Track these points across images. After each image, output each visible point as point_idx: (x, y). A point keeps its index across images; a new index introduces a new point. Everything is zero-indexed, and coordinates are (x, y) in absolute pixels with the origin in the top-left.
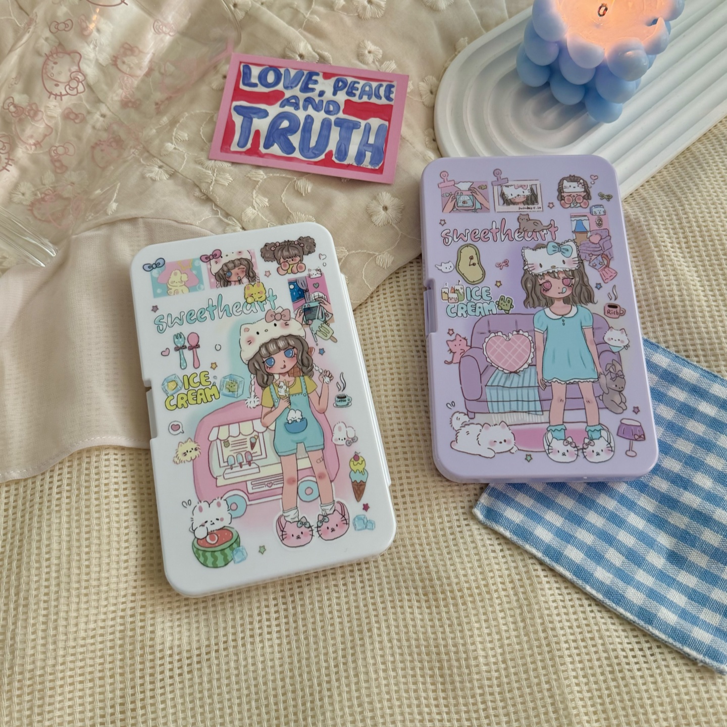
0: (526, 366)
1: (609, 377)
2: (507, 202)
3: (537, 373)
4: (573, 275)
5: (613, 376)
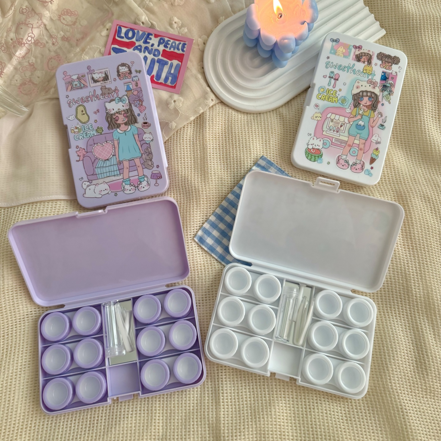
0: (112, 156)
1: (146, 154)
2: (95, 81)
3: (116, 158)
4: (128, 112)
5: (148, 154)
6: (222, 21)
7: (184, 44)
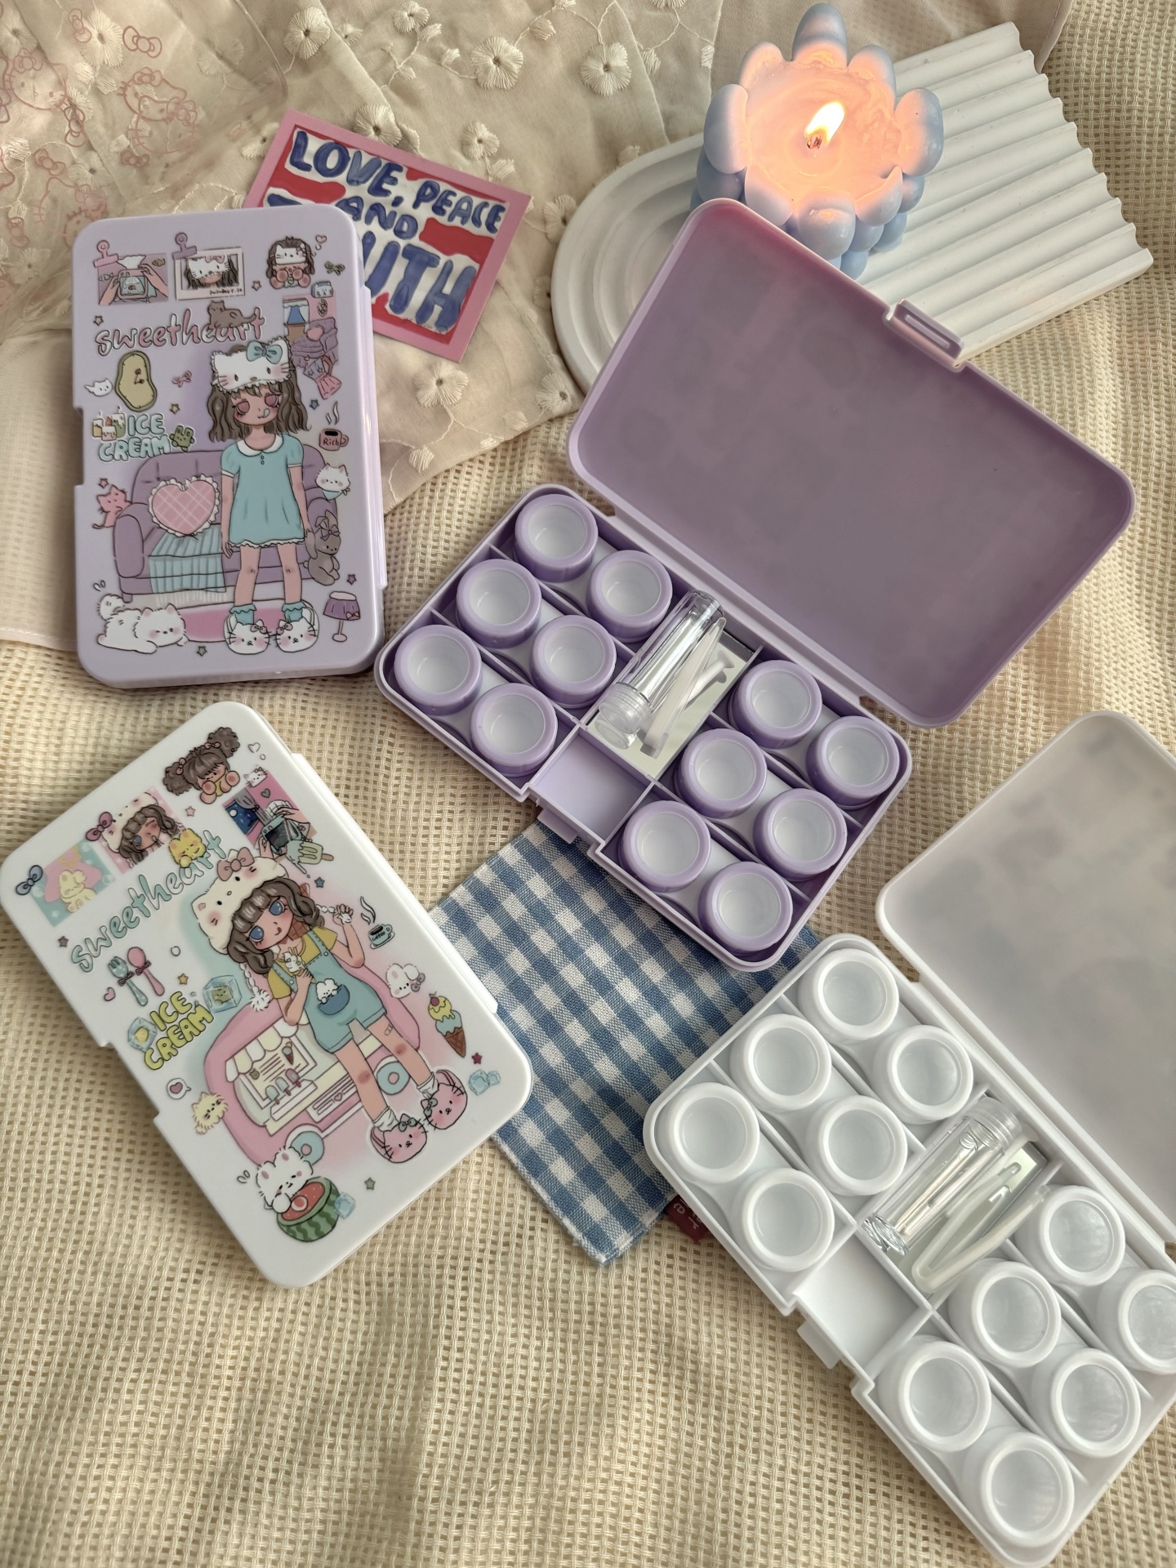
0: (207, 525)
1: (319, 535)
2: (194, 283)
3: (221, 535)
4: (280, 390)
5: (325, 533)
6: (629, 159)
7: (498, 209)
